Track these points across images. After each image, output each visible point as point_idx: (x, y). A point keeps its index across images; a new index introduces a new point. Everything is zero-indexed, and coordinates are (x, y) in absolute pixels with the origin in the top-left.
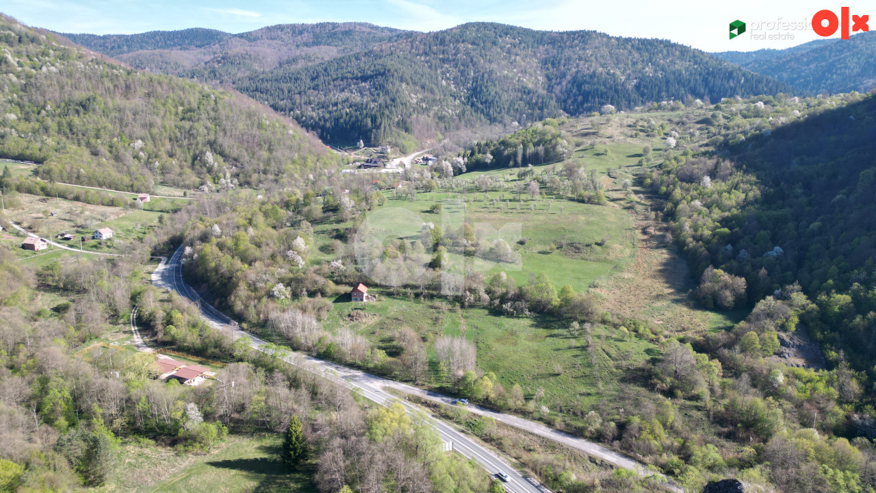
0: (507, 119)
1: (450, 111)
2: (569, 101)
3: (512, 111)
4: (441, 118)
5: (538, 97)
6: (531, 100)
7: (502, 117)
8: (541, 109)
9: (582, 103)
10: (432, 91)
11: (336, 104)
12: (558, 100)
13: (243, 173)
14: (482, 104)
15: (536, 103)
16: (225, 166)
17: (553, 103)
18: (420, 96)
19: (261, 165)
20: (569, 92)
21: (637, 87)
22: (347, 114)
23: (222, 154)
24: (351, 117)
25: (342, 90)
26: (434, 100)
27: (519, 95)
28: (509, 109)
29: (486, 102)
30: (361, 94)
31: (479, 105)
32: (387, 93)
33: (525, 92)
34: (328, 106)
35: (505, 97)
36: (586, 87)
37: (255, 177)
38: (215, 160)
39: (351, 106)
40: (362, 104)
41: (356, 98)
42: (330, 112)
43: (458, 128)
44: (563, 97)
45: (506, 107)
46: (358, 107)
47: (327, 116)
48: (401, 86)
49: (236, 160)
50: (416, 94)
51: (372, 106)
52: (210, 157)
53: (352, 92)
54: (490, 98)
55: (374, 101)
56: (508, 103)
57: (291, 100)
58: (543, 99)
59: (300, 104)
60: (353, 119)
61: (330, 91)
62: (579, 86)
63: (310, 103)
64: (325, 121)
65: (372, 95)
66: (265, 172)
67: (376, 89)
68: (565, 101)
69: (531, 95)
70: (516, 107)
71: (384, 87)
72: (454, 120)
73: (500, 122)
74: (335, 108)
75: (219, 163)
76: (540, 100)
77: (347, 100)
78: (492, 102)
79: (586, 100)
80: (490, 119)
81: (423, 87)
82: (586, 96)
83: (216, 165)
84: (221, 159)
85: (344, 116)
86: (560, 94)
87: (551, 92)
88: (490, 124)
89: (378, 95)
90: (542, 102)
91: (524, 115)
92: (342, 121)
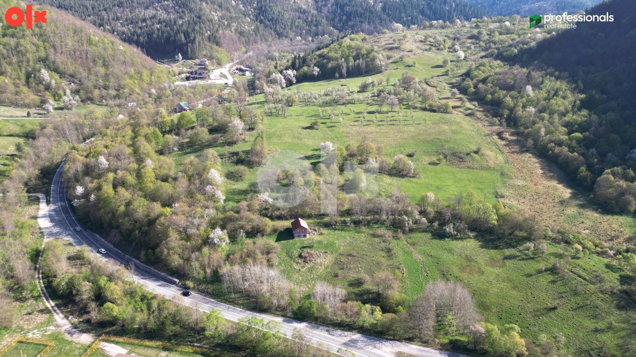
0: (291, 35)
1: (246, 27)
2: (337, 20)
3: (294, 28)
4: (241, 33)
5: (312, 16)
6: (307, 18)
7: (287, 33)
8: (316, 26)
9: (347, 22)
10: (228, 10)
11: (144, 20)
12: (327, 18)
13: (83, 89)
14: (269, 21)
15: (312, 21)
16: (64, 83)
17: (324, 21)
18: (219, 14)
19: (101, 81)
20: (334, 12)
21: (384, 9)
22: (158, 30)
23: (56, 70)
24: (163, 33)
25: (147, 8)
26: (231, 18)
27: (297, 14)
28: (291, 25)
29: (272, 20)
30: (166, 11)
31: (267, 22)
32: (191, 11)
33: (301, 11)
34: (137, 22)
35: (286, 16)
36: (347, 8)
37: (96, 92)
38: (51, 77)
39: (160, 22)
40: (170, 20)
41: (163, 15)
42: (141, 28)
43: (256, 42)
44: (331, 17)
45: (289, 24)
46: (167, 23)
47: (139, 31)
48: (201, 4)
49: (72, 76)
50: (216, 12)
51: (181, 22)
52: (45, 74)
53: (156, 10)
54: (275, 16)
55: (181, 18)
56: (290, 21)
57: (98, 16)
58: (316, 18)
59: (109, 20)
60: (165, 34)
61: (135, 9)
62: (342, 8)
63: (118, 19)
64: (138, 36)
65: (178, 12)
66: (106, 88)
67: (180, 7)
68: (333, 20)
69: (307, 14)
70: (297, 24)
71: (187, 6)
72: (251, 35)
73: (286, 37)
74: (144, 24)
75: (56, 80)
76: (314, 19)
77: (154, 17)
78: (277, 19)
79: (349, 19)
80: (278, 34)
81: (220, 6)
82: (349, 16)
83: (53, 82)
84: (57, 76)
85: (156, 31)
86: (328, 14)
87: (320, 12)
88: (279, 38)
89: (183, 12)
90: (316, 21)
91: (304, 31)
92: (155, 36)
